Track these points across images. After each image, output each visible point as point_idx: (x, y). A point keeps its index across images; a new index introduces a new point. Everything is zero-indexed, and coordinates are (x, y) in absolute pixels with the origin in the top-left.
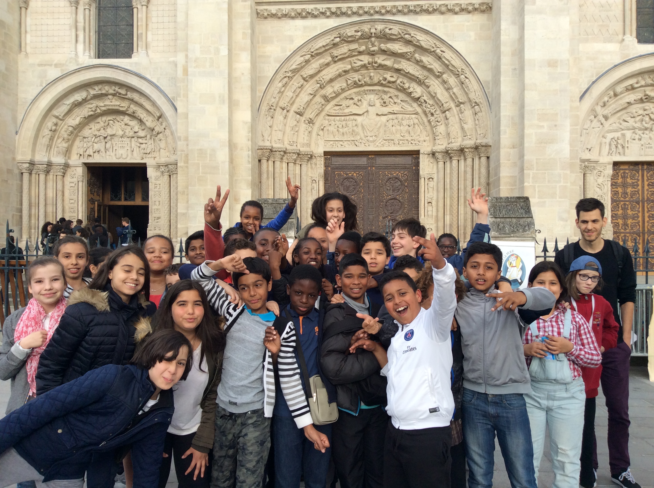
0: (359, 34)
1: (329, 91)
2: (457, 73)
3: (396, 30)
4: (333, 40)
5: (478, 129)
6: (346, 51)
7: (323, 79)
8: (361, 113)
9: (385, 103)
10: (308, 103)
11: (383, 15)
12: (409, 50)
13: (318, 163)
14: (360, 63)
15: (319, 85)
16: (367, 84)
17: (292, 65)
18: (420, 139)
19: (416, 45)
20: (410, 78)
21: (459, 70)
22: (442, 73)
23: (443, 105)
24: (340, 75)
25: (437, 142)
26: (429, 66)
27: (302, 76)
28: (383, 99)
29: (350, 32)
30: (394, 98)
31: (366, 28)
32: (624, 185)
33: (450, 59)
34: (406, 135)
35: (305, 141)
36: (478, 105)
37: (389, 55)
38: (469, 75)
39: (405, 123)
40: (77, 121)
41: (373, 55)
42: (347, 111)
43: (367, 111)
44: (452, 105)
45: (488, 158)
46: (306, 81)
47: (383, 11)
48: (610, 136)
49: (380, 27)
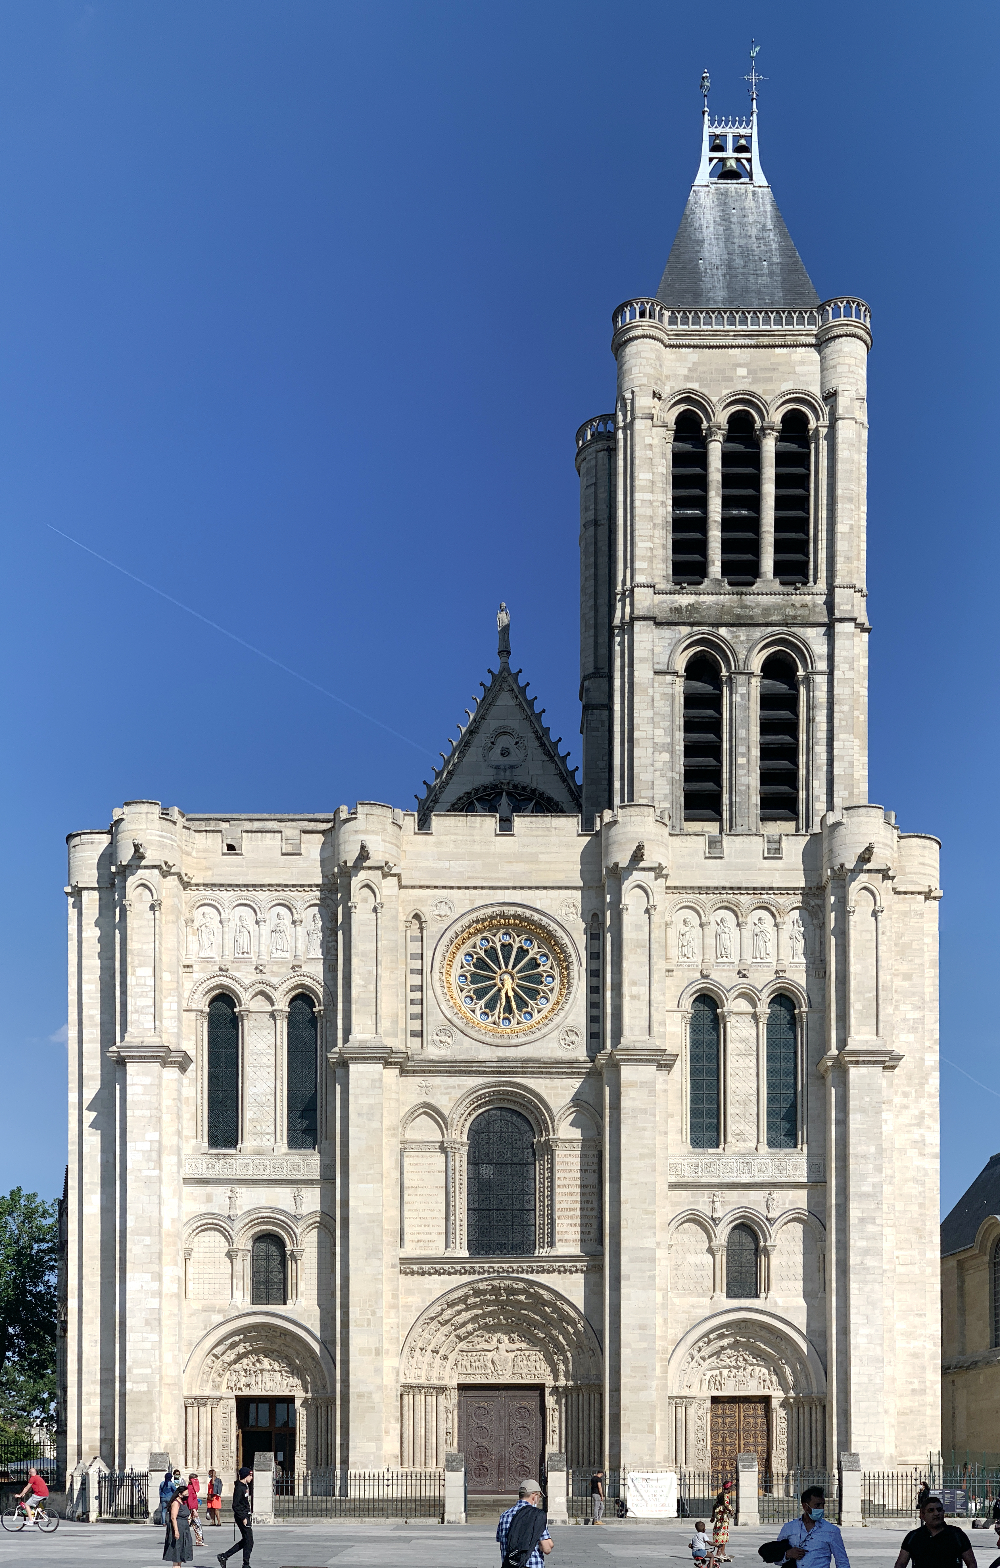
0: (490, 1287)
1: (462, 1331)
3: (521, 1285)
4: (467, 1292)
6: (478, 1301)
7: (457, 1322)
8: (491, 1349)
9: (513, 1341)
10: (443, 1343)
11: (510, 1273)
13: (452, 1394)
14: (490, 1309)
15: (453, 1328)
16: (496, 1325)
17: (430, 1313)
18: (544, 1375)
19: (539, 1298)
20: (535, 1322)
22: (562, 1320)
23: (564, 1346)
24: (472, 1319)
25: (561, 1377)
26: (551, 1314)
27: (439, 1321)
28: (511, 1338)
29: (482, 1286)
30: (521, 1337)
31: (495, 1283)
32: (723, 1417)
33: (568, 1310)
34: (533, 1369)
35: (441, 1376)
36: (592, 1350)
37: (516, 1303)
38: (584, 1324)
39: (531, 1359)
40: (232, 1357)
42: (478, 1347)
43: (497, 1348)
45: (601, 1395)
46: (443, 1325)
47: (510, 1270)
48: (709, 1373)
49: (508, 1282)
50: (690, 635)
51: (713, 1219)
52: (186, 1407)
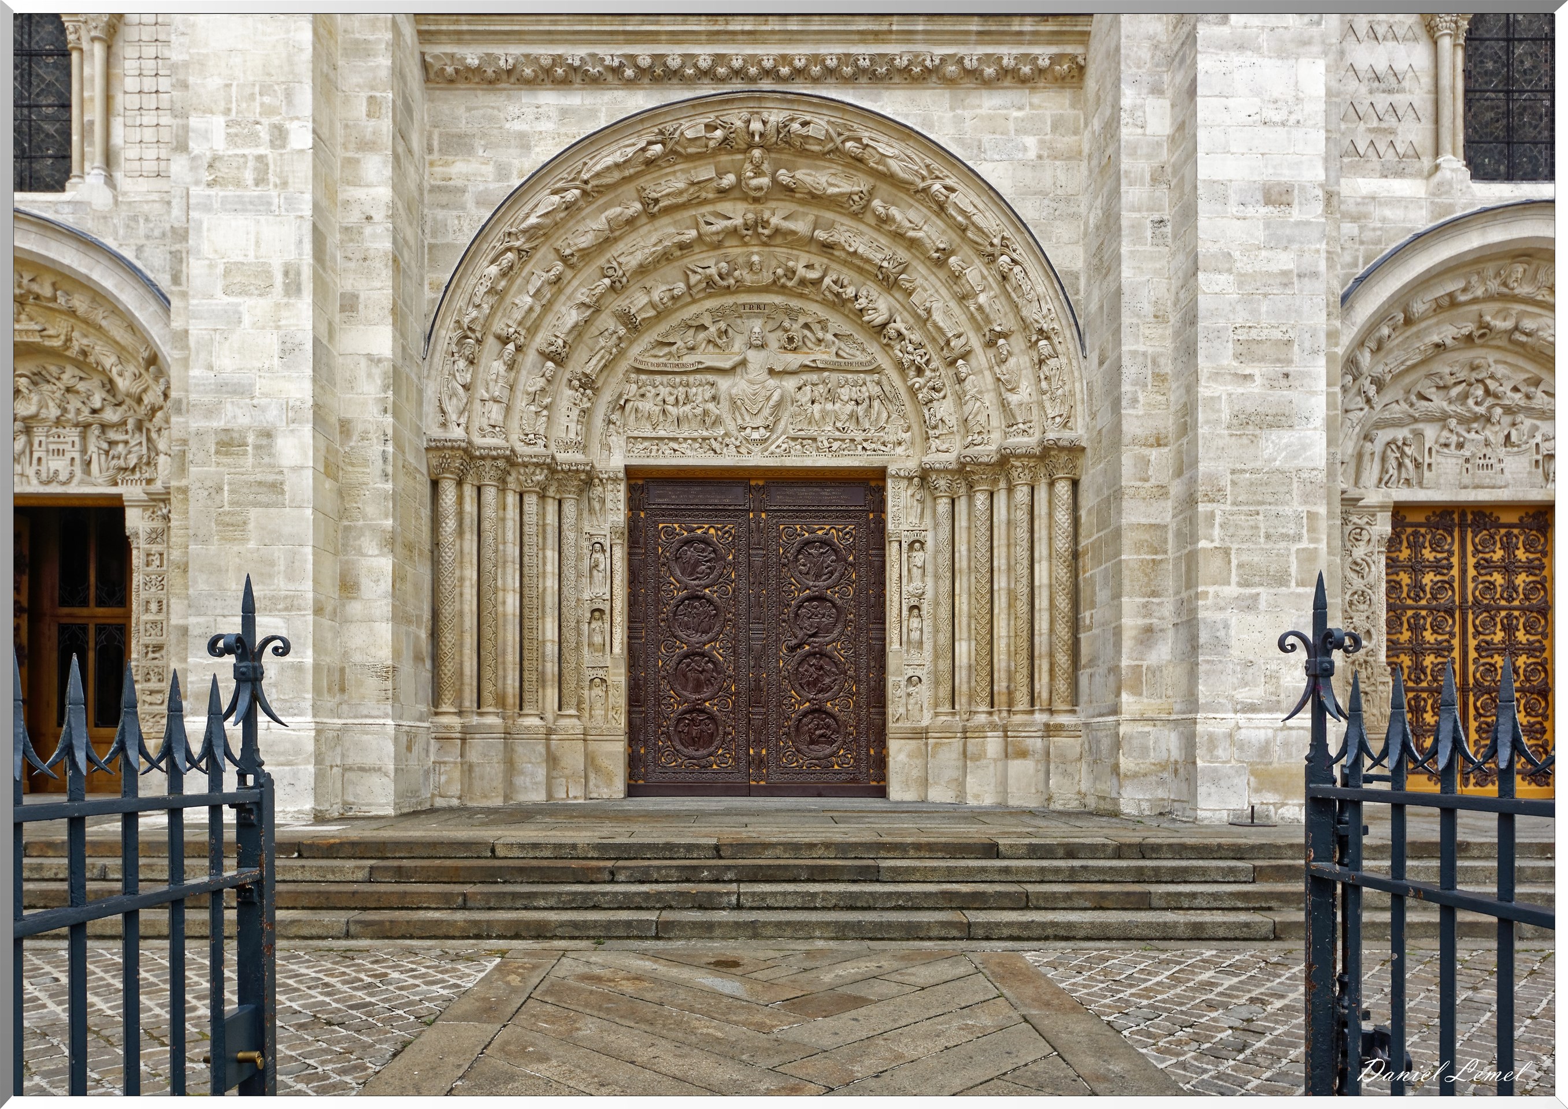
0: (719, 133)
1: (637, 301)
2: (989, 249)
3: (820, 125)
4: (643, 150)
5: (1047, 404)
6: (681, 185)
7: (620, 264)
8: (727, 365)
9: (791, 340)
10: (579, 330)
11: (785, 80)
12: (856, 189)
13: (609, 496)
14: (720, 224)
15: (607, 281)
16: (740, 288)
17: (528, 215)
18: (886, 438)
19: (877, 171)
20: (860, 270)
21: (996, 241)
22: (946, 253)
23: (948, 343)
24: (666, 257)
25: (934, 444)
26: (911, 234)
27: (557, 251)
28: (786, 331)
29: (692, 128)
30: (816, 327)
31: (736, 118)
32: (1416, 566)
33: (970, 209)
35: (572, 435)
36: (1048, 338)
37: (802, 202)
38: (1021, 252)
39: (845, 393)
41: (756, 200)
42: (689, 359)
43: (743, 363)
44: (975, 342)
45: (1075, 484)
46: (572, 266)
47: (785, 71)
49: (776, 117)
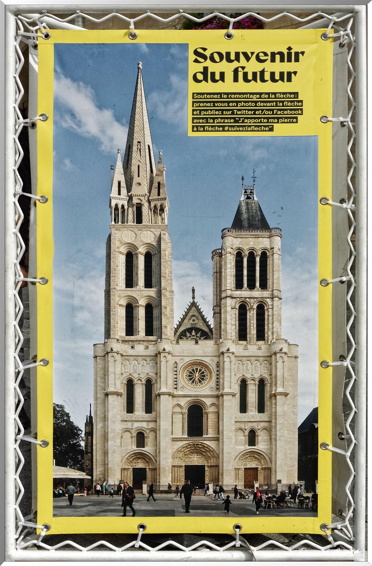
6: (191, 447)
7: (185, 452)
9: (198, 456)
10: (182, 456)
11: (197, 441)
13: (183, 468)
14: (193, 449)
17: (179, 449)
18: (205, 463)
19: (204, 446)
20: (203, 452)
22: (209, 451)
24: (188, 451)
25: (209, 464)
31: (194, 443)
32: (247, 472)
33: (211, 449)
34: (202, 462)
35: (181, 463)
36: (216, 457)
37: (199, 448)
38: (214, 451)
39: (202, 459)
40: (132, 459)
42: (189, 457)
44: (211, 457)
45: (218, 467)
46: (182, 452)
48: (244, 463)
49: (197, 443)
50: (240, 300)
51: (245, 429)
52: (121, 470)
